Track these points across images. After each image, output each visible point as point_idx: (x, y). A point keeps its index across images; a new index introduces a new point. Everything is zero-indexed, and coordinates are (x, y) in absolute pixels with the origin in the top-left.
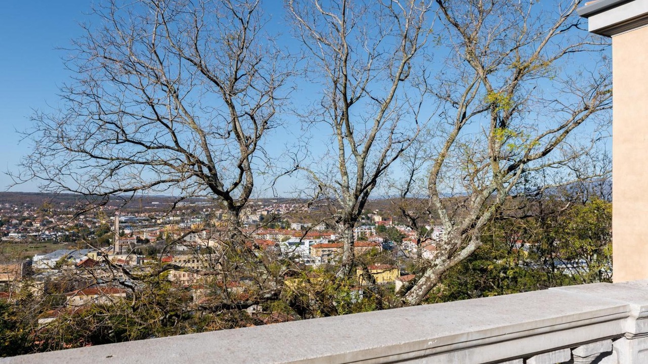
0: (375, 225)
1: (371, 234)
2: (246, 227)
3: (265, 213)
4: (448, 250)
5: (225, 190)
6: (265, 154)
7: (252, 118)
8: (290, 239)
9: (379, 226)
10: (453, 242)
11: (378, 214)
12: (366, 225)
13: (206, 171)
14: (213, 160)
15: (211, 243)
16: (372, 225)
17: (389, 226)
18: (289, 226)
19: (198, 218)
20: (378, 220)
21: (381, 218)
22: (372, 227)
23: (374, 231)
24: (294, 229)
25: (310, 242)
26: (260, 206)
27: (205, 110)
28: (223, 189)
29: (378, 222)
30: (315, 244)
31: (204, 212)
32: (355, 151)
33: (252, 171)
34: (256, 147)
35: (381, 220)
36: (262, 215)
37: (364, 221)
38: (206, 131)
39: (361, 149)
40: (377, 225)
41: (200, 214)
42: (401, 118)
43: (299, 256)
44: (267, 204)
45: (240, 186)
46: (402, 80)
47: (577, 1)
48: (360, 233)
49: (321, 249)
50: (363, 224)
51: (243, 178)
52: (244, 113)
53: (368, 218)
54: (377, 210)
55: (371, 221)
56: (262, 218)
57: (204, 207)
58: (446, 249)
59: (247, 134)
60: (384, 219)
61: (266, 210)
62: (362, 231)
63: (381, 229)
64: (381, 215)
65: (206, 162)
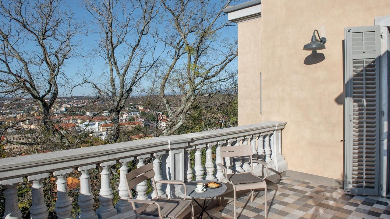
0: (139, 112)
1: (137, 117)
2: (56, 115)
3: (69, 106)
4: (170, 125)
5: (41, 96)
6: (65, 76)
7: (56, 56)
8: (86, 122)
9: (141, 112)
10: (172, 121)
11: (141, 105)
12: (134, 112)
13: (28, 85)
14: (32, 78)
15: (33, 127)
16: (138, 112)
17: (147, 112)
18: (85, 114)
19: (22, 111)
20: (141, 109)
21: (143, 107)
22: (138, 113)
23: (138, 115)
24: (88, 116)
25: (99, 123)
26: (65, 102)
27: (27, 52)
28: (39, 95)
29: (141, 110)
30: (102, 124)
31: (26, 107)
32: (118, 73)
33: (57, 84)
34: (59, 72)
35: (143, 109)
36: (66, 107)
37: (132, 109)
38: (27, 61)
39: (122, 72)
40: (140, 111)
41: (23, 108)
42: (146, 54)
43: (92, 132)
44: (70, 100)
45: (50, 93)
46: (144, 35)
47: (229, 1)
48: (130, 117)
49: (106, 128)
50: (132, 111)
51: (51, 88)
52: (51, 53)
53: (135, 108)
54: (140, 103)
55: (137, 109)
56: (67, 109)
57: (26, 103)
58: (169, 124)
59: (53, 62)
60: (145, 108)
61: (69, 104)
62: (131, 115)
63: (143, 114)
64: (143, 105)
65: (28, 80)
